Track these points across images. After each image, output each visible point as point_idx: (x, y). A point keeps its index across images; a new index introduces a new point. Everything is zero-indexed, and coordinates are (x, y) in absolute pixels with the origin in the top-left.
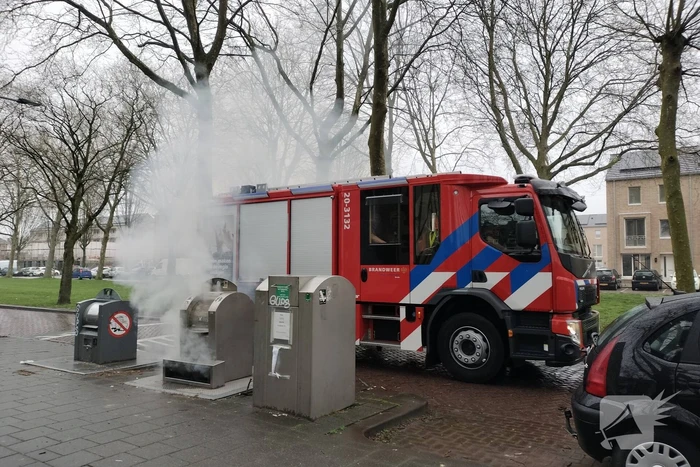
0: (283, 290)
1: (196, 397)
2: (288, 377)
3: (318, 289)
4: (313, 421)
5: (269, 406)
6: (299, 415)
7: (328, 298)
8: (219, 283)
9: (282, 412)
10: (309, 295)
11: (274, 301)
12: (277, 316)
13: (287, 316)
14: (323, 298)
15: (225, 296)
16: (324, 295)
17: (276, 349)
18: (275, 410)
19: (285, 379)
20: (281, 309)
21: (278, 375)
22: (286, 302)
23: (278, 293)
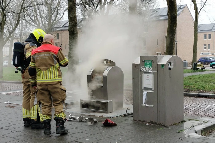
0: (148, 63)
1: (102, 116)
2: (152, 106)
3: (168, 62)
4: (167, 127)
5: (142, 120)
6: (159, 124)
7: (172, 67)
8: (105, 62)
9: (149, 123)
10: (163, 65)
11: (143, 69)
12: (145, 76)
13: (151, 76)
14: (170, 67)
15: (110, 68)
16: (170, 65)
17: (145, 92)
18: (145, 122)
19: (151, 107)
20: (148, 72)
21: (147, 105)
22: (150, 69)
23: (145, 65)
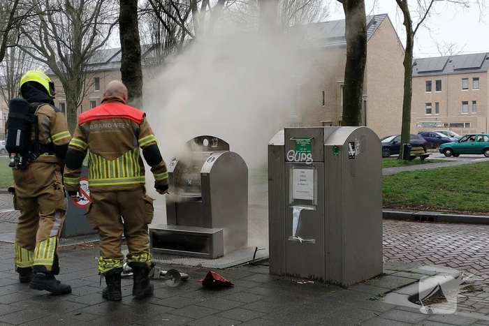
0: (303, 144)
1: (199, 266)
2: (313, 241)
3: (348, 141)
4: (346, 288)
5: (291, 273)
6: (329, 282)
7: (357, 152)
8: (206, 142)
9: (306, 279)
11: (292, 156)
12: (296, 174)
13: (309, 173)
14: (352, 152)
15: (217, 156)
16: (353, 148)
17: (297, 210)
18: (298, 277)
19: (309, 243)
20: (302, 165)
21: (301, 239)
22: (307, 156)
23: (297, 147)
